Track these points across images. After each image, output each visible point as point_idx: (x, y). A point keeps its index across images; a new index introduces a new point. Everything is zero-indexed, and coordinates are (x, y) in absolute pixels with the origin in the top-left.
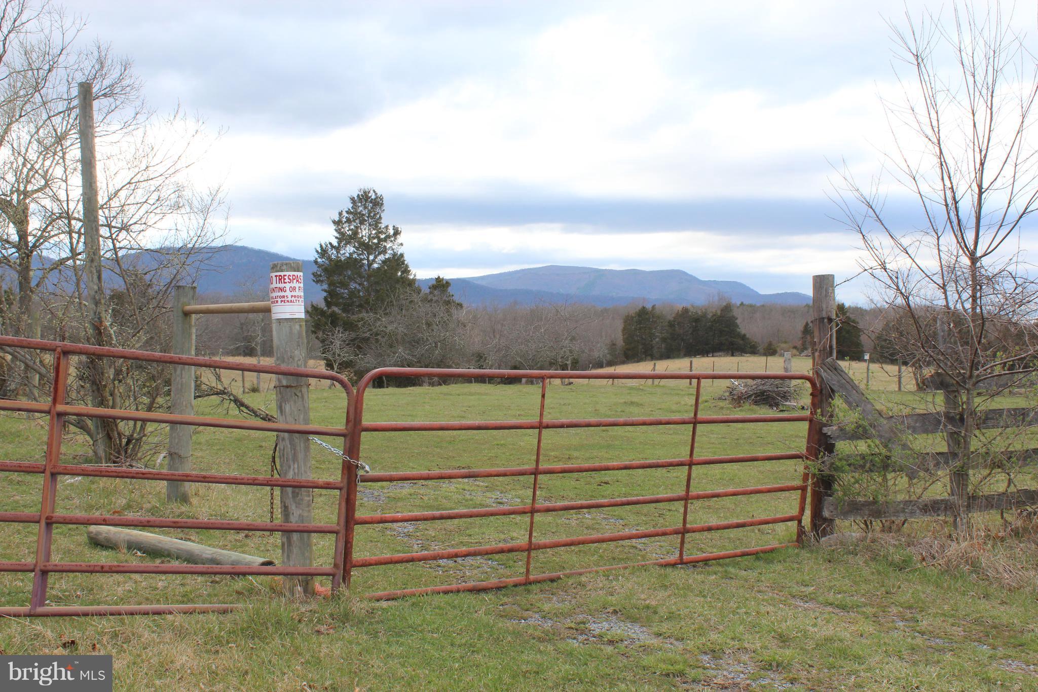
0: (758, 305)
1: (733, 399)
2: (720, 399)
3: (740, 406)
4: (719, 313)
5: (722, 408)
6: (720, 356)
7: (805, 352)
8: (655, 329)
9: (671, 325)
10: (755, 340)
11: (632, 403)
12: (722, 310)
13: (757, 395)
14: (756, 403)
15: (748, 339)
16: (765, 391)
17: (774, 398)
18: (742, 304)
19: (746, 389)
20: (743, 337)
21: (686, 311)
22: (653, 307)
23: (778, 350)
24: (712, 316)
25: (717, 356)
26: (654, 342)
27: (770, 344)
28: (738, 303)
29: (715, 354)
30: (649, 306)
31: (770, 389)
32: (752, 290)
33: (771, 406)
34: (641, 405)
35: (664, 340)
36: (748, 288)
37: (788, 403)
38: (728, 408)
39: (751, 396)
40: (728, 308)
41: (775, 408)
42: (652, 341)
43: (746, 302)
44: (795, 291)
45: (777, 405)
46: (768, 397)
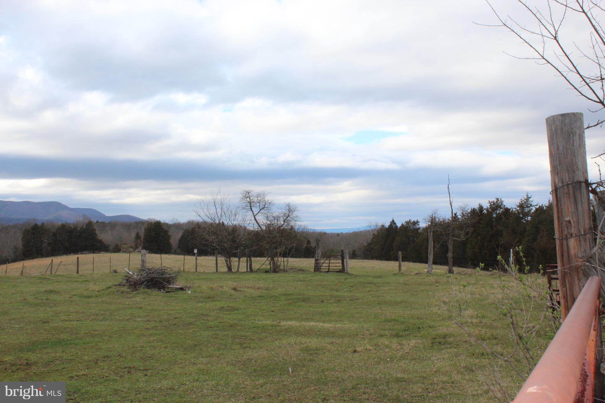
0: (107, 222)
1: (130, 285)
2: (119, 285)
3: (136, 290)
4: (85, 227)
5: (123, 292)
6: (86, 253)
7: (137, 250)
8: (44, 238)
9: (54, 235)
10: (107, 243)
11: (51, 291)
12: (87, 225)
13: (148, 281)
14: (148, 287)
15: (103, 242)
16: (154, 278)
17: (161, 283)
18: (97, 222)
19: (139, 277)
20: (100, 241)
21: (63, 226)
22: (43, 224)
23: (122, 249)
24: (80, 229)
25: (84, 254)
26: (43, 246)
27: (117, 245)
28: (95, 221)
29: (83, 252)
30: (39, 224)
31: (157, 276)
32: (101, 214)
33: (159, 289)
34: (58, 292)
35: (49, 244)
36: (99, 213)
37: (171, 286)
38: (127, 292)
39: (143, 282)
40: (90, 224)
41: (162, 290)
42: (41, 245)
43: (100, 221)
44: (127, 214)
45: (164, 288)
46: (157, 282)
